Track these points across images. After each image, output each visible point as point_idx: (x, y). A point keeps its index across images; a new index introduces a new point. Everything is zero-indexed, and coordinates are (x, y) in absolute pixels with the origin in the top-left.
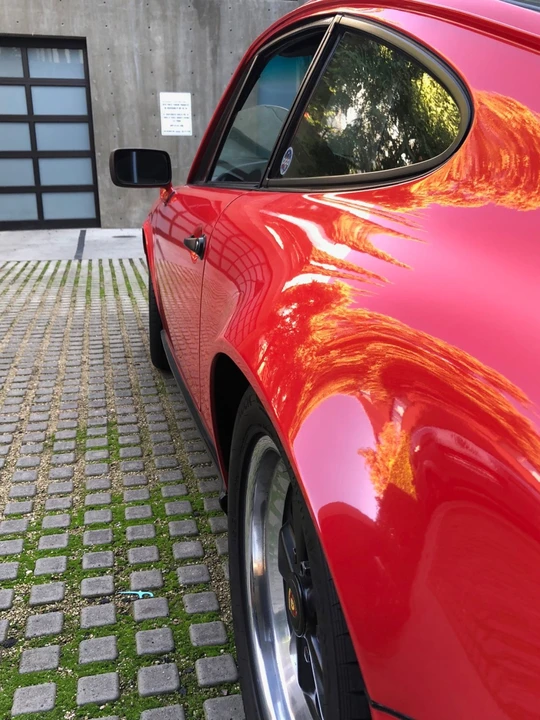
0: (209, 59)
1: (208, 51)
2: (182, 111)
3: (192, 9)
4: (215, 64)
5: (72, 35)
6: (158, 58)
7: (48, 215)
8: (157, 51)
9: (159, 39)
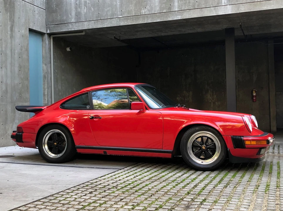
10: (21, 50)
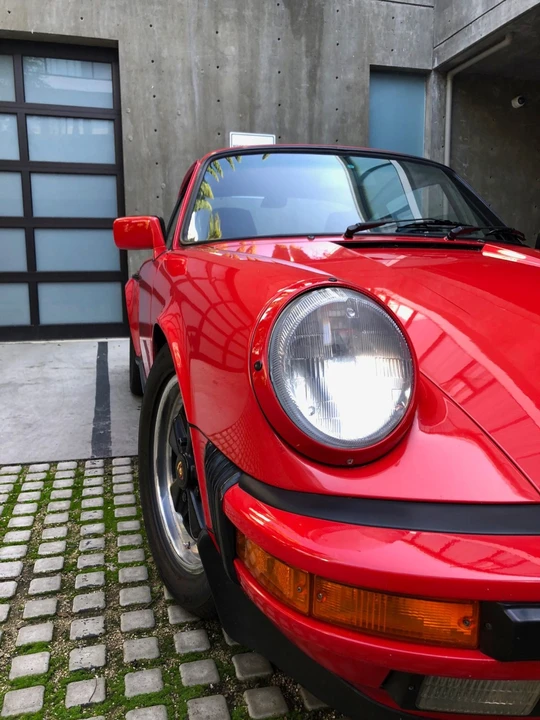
0: (305, 85)
1: (304, 74)
3: (282, 8)
4: (312, 93)
5: (96, 35)
6: (229, 81)
7: (47, 317)
8: (228, 69)
9: (231, 50)
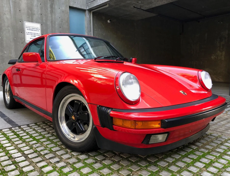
2: (36, 32)
8: (23, 1)
10: (62, 22)
